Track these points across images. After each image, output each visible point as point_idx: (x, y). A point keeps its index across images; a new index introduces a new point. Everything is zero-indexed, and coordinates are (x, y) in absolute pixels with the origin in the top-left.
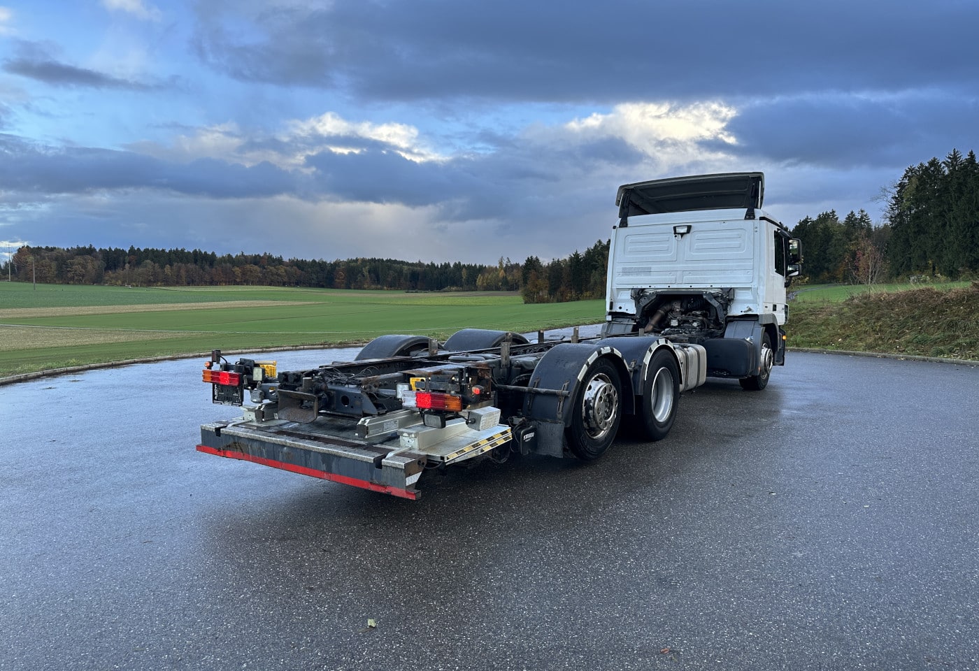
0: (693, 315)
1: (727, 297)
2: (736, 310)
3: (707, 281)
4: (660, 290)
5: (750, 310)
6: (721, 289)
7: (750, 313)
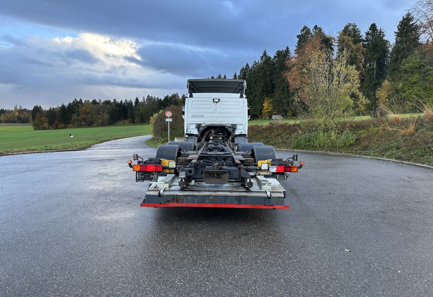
0: (219, 134)
1: (234, 127)
2: (237, 132)
3: (226, 121)
4: (207, 125)
5: (242, 132)
6: (232, 124)
7: (242, 133)
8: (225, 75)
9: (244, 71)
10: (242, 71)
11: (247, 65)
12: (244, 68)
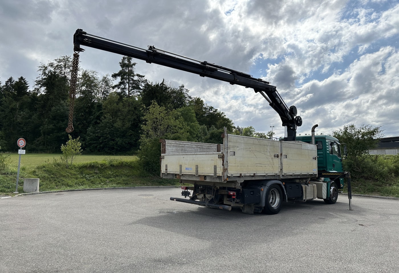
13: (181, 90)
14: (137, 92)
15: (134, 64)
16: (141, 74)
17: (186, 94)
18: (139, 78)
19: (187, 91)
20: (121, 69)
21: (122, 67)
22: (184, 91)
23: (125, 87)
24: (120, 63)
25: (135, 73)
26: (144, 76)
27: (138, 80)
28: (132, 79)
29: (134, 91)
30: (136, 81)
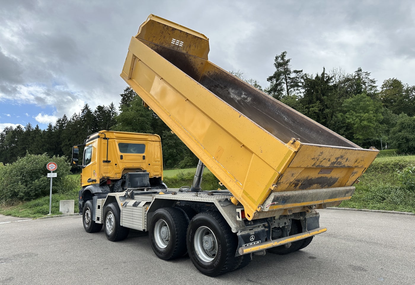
8: (37, 125)
9: (61, 122)
10: (58, 121)
11: (65, 116)
12: (61, 120)
13: (358, 75)
14: (294, 90)
15: (288, 61)
16: (298, 70)
17: (366, 78)
18: (297, 74)
19: (367, 74)
20: (275, 70)
21: (277, 68)
22: (363, 76)
23: (282, 87)
24: (275, 64)
25: (292, 70)
26: (302, 71)
27: (296, 77)
28: (289, 77)
29: (291, 90)
30: (294, 78)
